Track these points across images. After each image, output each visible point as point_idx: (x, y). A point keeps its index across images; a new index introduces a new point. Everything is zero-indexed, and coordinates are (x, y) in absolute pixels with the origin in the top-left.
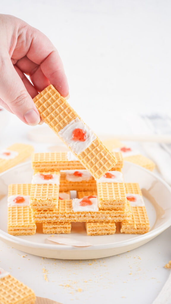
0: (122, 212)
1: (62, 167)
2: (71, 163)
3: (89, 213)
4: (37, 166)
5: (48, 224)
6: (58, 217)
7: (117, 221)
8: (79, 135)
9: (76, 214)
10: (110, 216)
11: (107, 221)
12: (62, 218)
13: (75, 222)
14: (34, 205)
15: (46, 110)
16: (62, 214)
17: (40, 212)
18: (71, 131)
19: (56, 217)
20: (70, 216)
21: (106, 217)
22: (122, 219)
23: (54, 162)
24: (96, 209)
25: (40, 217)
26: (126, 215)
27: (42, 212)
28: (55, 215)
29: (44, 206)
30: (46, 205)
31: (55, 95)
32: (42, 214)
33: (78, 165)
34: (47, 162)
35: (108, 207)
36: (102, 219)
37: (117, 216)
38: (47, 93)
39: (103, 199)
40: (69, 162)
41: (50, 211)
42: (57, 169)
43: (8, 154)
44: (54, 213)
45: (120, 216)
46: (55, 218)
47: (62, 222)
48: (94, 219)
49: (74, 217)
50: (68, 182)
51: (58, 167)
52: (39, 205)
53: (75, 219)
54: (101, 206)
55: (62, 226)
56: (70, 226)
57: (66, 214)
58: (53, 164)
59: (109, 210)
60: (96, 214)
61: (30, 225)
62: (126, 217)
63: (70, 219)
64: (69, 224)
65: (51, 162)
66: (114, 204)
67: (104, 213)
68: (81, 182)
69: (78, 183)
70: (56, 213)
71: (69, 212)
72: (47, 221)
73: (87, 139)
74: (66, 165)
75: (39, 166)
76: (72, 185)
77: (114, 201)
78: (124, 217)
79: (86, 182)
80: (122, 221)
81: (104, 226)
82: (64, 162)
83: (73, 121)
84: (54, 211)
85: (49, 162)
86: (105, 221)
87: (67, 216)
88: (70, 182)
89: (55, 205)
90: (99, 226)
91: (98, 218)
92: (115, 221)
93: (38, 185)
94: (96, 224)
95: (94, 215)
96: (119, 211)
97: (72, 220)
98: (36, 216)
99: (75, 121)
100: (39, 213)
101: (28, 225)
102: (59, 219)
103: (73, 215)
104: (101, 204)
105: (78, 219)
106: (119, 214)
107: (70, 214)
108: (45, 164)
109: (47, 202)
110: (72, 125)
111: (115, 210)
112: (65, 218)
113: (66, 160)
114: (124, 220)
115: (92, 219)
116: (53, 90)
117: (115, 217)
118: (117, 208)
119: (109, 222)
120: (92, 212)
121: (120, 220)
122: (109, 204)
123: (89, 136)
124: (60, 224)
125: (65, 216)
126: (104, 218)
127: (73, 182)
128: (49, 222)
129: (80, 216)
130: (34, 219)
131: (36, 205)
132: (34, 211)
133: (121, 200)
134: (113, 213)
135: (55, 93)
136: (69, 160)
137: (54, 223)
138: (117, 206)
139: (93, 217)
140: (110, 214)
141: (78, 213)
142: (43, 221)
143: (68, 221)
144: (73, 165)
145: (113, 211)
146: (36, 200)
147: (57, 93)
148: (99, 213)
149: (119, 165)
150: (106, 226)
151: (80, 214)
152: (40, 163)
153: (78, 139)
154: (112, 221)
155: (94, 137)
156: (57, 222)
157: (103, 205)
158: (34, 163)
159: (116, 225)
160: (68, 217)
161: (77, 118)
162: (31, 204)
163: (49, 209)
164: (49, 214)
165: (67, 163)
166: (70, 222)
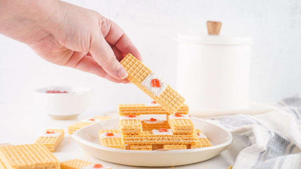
0: (191, 135)
1: (142, 112)
2: (149, 109)
3: (166, 136)
4: (122, 111)
5: (134, 145)
6: (142, 139)
7: (187, 143)
8: (156, 83)
9: (156, 137)
10: (182, 139)
11: (180, 143)
12: (145, 140)
13: (155, 144)
14: (124, 130)
15: (130, 69)
16: (145, 137)
17: (129, 135)
18: (150, 81)
19: (141, 139)
20: (151, 139)
21: (179, 140)
22: (191, 141)
23: (136, 108)
24: (171, 134)
25: (129, 140)
26: (194, 138)
27: (130, 135)
28: (140, 137)
29: (132, 130)
30: (133, 130)
31: (133, 59)
32: (130, 137)
33: (154, 110)
34: (130, 108)
35: (180, 132)
36: (176, 141)
37: (187, 139)
38: (128, 58)
39: (177, 126)
40: (147, 108)
41: (136, 134)
42: (138, 113)
43: (93, 120)
44: (139, 136)
45: (189, 139)
46: (140, 141)
47: (145, 144)
48: (170, 141)
49: (155, 140)
50: (146, 125)
51: (138, 112)
52: (128, 130)
53: (156, 141)
54: (175, 131)
55: (145, 147)
56: (151, 147)
57: (148, 137)
58: (135, 109)
59: (181, 134)
60: (171, 137)
61: (121, 146)
62: (194, 140)
63: (151, 141)
64: (150, 146)
65: (134, 108)
66: (185, 129)
67: (177, 136)
68: (156, 125)
69: (154, 125)
70: (140, 136)
71: (151, 135)
72: (134, 143)
73: (162, 86)
74: (145, 110)
75: (124, 111)
76: (150, 127)
77: (185, 127)
78: (192, 139)
79: (161, 125)
80: (191, 143)
81: (178, 147)
82: (144, 108)
83: (150, 75)
84: (139, 135)
85: (132, 108)
86: (178, 143)
87: (149, 138)
88: (148, 125)
89: (140, 130)
90: (173, 147)
91: (173, 140)
92: (186, 143)
93: (125, 120)
94: (172, 145)
95: (170, 138)
96: (189, 135)
97: (153, 142)
98: (126, 138)
99: (151, 75)
100: (127, 137)
101: (119, 146)
102: (143, 141)
103: (154, 137)
104: (175, 129)
105: (158, 141)
106: (189, 137)
107: (151, 137)
108: (129, 109)
109: (134, 127)
110: (150, 78)
111: (186, 134)
112: (147, 140)
113: (145, 106)
114: (193, 143)
115: (168, 142)
116: (131, 56)
117: (186, 139)
118: (187, 133)
119: (182, 144)
120: (168, 136)
121: (189, 143)
122: (182, 129)
123: (162, 84)
124: (144, 146)
125: (147, 139)
126: (177, 140)
127: (150, 125)
128: (136, 143)
129: (159, 139)
130: (124, 141)
131: (125, 130)
132: (124, 135)
133: (190, 126)
134: (184, 137)
135: (133, 58)
136: (147, 106)
137: (139, 144)
138: (187, 131)
139: (169, 140)
140: (182, 137)
141: (158, 136)
142: (130, 143)
143: (150, 143)
144: (151, 110)
145: (184, 135)
146: (125, 126)
147: (135, 58)
148: (173, 136)
149: (186, 110)
150: (179, 147)
151: (159, 137)
152: (125, 108)
153: (156, 86)
154: (183, 143)
155: (166, 84)
156: (141, 144)
157: (176, 130)
158: (120, 108)
159: (186, 146)
160: (150, 140)
161: (152, 73)
162: (122, 129)
163: (135, 133)
164: (135, 137)
165: (146, 109)
166: (151, 144)
